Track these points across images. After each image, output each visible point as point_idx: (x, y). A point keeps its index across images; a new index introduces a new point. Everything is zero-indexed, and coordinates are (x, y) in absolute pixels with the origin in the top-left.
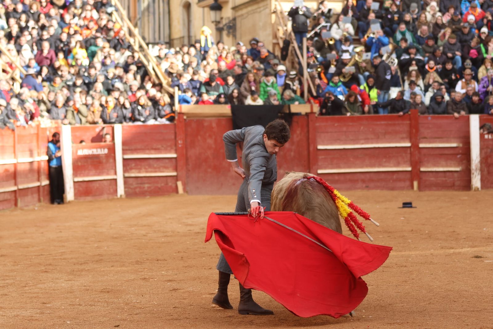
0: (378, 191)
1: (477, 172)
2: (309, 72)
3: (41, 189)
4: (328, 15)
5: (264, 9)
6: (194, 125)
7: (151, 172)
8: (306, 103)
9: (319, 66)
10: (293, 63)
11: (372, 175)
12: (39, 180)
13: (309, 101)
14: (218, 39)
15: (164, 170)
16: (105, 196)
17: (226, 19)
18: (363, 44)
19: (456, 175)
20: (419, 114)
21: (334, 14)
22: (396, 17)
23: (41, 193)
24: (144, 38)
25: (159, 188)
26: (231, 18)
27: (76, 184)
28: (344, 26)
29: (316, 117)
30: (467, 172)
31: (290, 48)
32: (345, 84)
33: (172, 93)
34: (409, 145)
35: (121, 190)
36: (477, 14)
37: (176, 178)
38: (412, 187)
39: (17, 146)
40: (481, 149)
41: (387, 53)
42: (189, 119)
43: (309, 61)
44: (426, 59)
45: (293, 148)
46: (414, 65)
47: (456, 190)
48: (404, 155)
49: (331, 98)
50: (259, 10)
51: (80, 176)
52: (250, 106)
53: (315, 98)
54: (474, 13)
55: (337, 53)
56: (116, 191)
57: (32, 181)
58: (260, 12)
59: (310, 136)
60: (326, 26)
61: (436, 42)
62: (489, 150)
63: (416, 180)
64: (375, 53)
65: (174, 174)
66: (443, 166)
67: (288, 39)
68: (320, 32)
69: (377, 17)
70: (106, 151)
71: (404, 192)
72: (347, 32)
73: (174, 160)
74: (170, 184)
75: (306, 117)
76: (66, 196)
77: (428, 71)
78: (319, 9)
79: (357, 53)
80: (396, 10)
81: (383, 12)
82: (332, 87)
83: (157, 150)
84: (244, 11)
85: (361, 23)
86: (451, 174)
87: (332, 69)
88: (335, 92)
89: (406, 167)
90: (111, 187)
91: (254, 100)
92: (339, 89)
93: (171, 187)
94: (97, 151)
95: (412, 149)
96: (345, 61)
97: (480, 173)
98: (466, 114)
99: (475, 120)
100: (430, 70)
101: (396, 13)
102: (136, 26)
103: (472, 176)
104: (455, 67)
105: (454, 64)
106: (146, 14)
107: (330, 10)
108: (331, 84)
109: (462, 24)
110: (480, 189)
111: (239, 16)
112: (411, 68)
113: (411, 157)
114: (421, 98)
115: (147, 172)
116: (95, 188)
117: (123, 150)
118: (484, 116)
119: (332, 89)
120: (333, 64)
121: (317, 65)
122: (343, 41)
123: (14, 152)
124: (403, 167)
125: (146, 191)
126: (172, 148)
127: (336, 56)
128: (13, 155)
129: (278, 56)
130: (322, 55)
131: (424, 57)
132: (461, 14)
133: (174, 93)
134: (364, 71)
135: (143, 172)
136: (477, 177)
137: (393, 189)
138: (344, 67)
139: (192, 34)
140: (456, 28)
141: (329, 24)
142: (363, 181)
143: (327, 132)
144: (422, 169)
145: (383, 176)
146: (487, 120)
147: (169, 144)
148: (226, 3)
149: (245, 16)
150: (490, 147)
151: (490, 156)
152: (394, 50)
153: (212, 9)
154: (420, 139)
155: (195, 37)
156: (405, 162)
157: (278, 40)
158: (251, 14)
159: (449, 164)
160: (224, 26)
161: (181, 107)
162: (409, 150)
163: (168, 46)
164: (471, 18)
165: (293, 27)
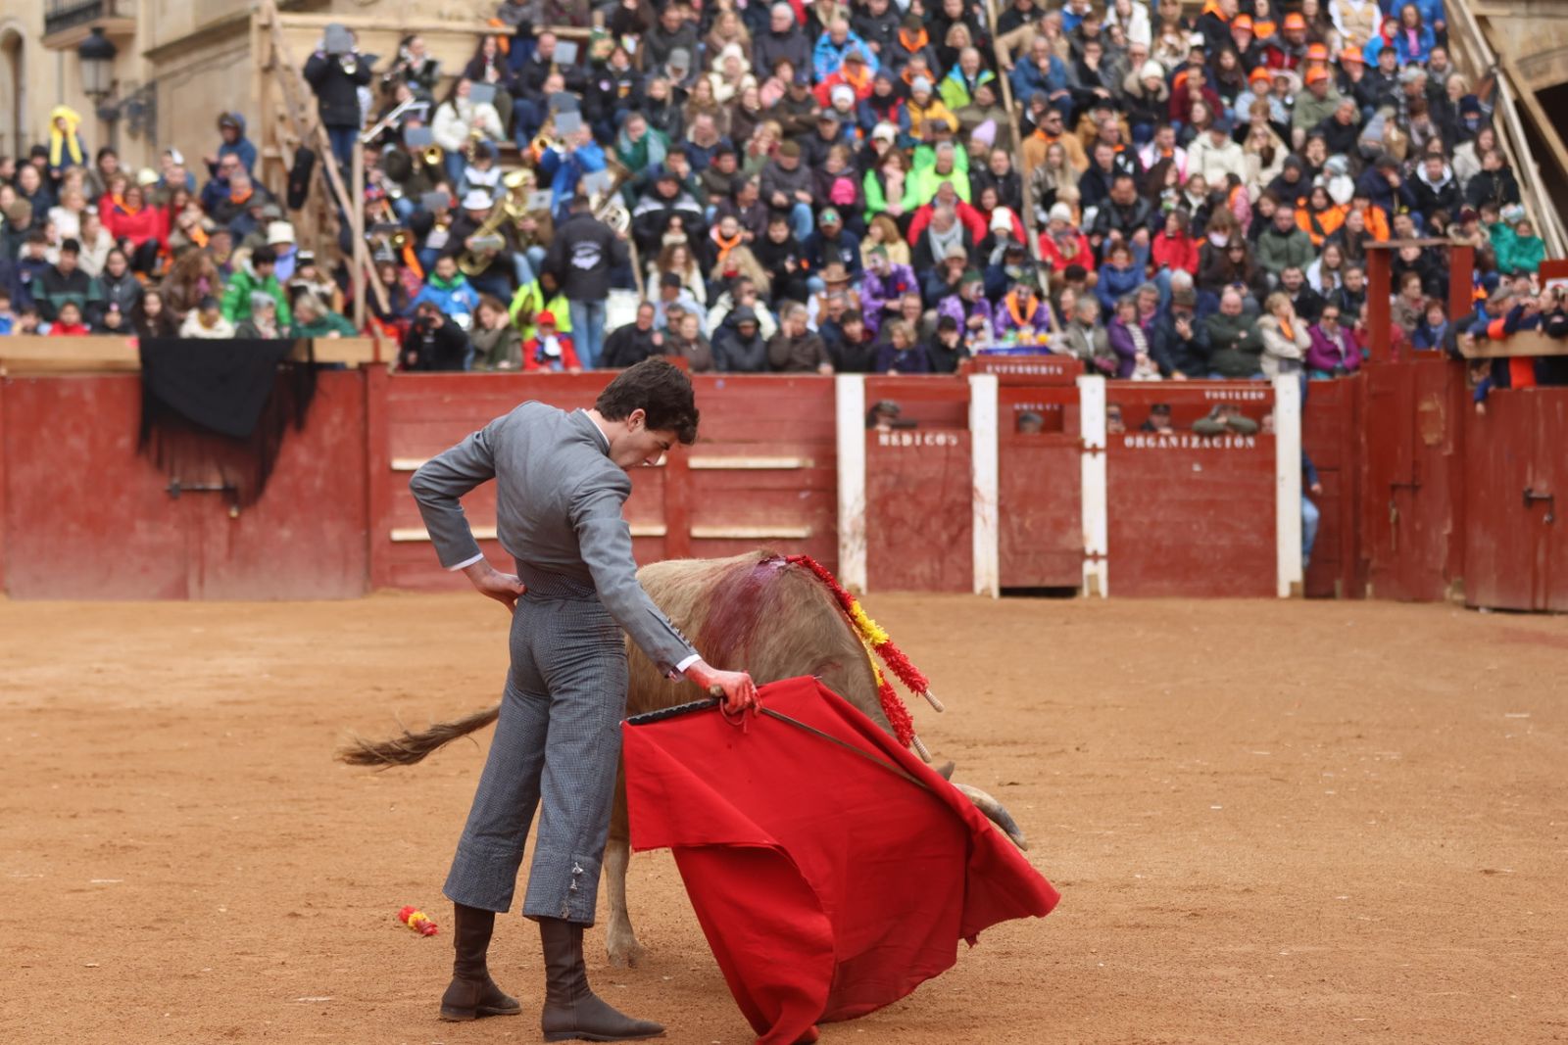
1: (855, 542)
2: (368, 243)
4: (425, 78)
5: (238, 59)
6: (29, 395)
8: (358, 334)
9: (398, 230)
10: (322, 217)
13: (368, 328)
14: (104, 143)
17: (127, 85)
18: (530, 163)
19: (793, 549)
20: (690, 371)
21: (444, 77)
22: (624, 86)
26: (142, 84)
28: (473, 111)
29: (390, 377)
30: (829, 539)
31: (315, 174)
32: (475, 282)
36: (862, 84)
40: (870, 475)
41: (601, 191)
42: (14, 375)
43: (370, 210)
44: (712, 210)
45: (322, 464)
46: (677, 229)
48: (644, 489)
49: (432, 320)
50: (223, 61)
52: (195, 342)
53: (385, 319)
54: (854, 81)
55: (453, 189)
58: (228, 66)
59: (372, 431)
60: (416, 112)
61: (740, 163)
62: (891, 480)
64: (565, 190)
66: (756, 524)
67: (309, 145)
68: (401, 128)
69: (569, 86)
72: (484, 129)
75: (359, 376)
77: (720, 248)
78: (399, 59)
79: (515, 191)
80: (625, 67)
81: (587, 72)
82: (436, 288)
84: (181, 63)
85: (521, 103)
86: (780, 546)
87: (439, 237)
88: (444, 303)
89: (651, 524)
91: (208, 323)
92: (457, 297)
95: (668, 474)
96: (475, 216)
97: (864, 544)
99: (851, 390)
100: (724, 244)
101: (624, 76)
103: (841, 552)
104: (796, 235)
105: (792, 225)
107: (430, 66)
108: (434, 281)
109: (816, 111)
110: (864, 591)
111: (165, 78)
112: (669, 239)
113: (665, 496)
114: (698, 325)
119: (436, 297)
120: (442, 224)
121: (394, 226)
122: (471, 154)
124: (642, 524)
127: (449, 197)
129: (278, 195)
130: (407, 194)
131: (703, 204)
132: (814, 82)
134: (530, 244)
136: (855, 557)
138: (471, 233)
139: (27, 126)
140: (798, 122)
141: (424, 106)
143: (422, 421)
144: (698, 532)
146: (888, 392)
148: (128, 38)
149: (184, 76)
150: (896, 470)
151: (894, 496)
152: (619, 186)
153: (86, 54)
155: (36, 135)
156: (647, 511)
157: (279, 148)
158: (199, 72)
159: (774, 518)
160: (121, 104)
162: (659, 475)
164: (843, 95)
165: (322, 112)
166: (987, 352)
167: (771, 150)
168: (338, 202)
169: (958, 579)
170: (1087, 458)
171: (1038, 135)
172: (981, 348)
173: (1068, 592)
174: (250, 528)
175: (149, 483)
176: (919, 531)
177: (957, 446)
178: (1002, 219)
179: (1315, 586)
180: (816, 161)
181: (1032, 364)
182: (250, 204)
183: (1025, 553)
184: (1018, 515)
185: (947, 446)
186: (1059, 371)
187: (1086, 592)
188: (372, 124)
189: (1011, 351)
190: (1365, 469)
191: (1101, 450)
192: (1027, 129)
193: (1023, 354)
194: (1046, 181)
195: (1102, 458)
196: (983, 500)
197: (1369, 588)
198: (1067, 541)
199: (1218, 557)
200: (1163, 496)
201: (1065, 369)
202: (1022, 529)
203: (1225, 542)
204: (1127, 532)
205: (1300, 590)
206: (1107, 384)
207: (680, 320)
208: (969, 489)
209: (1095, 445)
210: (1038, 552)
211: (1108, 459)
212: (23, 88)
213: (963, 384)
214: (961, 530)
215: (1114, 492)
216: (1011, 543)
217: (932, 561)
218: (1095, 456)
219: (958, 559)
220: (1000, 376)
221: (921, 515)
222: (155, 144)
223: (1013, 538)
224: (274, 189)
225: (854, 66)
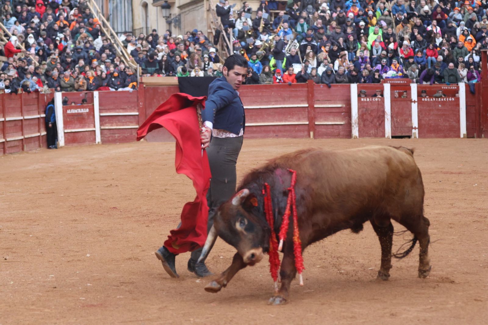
0: (285, 138)
1: (356, 125)
2: (234, 53)
3: (41, 138)
5: (201, 8)
6: (151, 91)
7: (120, 125)
10: (222, 46)
11: (280, 127)
12: (39, 132)
14: (168, 29)
15: (130, 124)
16: (87, 143)
17: (173, 15)
19: (341, 127)
20: (314, 83)
22: (297, 13)
23: (41, 141)
24: (114, 29)
25: (126, 137)
26: (177, 14)
27: (66, 134)
30: (349, 125)
31: (221, 36)
33: (135, 68)
34: (307, 105)
35: (98, 139)
36: (356, 12)
38: (309, 136)
39: (24, 107)
40: (359, 109)
41: (291, 39)
42: (147, 87)
43: (235, 45)
44: (319, 44)
46: (310, 48)
47: (341, 138)
48: (303, 112)
50: (197, 8)
51: (69, 129)
54: (354, 11)
56: (95, 139)
57: (34, 133)
58: (198, 10)
62: (364, 110)
63: (312, 131)
65: (137, 127)
66: (331, 121)
67: (219, 29)
70: (87, 110)
71: (304, 140)
73: (137, 117)
74: (134, 134)
76: (59, 143)
79: (271, 40)
80: (297, 8)
82: (251, 63)
83: (124, 109)
84: (187, 9)
86: (337, 126)
89: (305, 121)
90: (91, 136)
92: (256, 65)
93: (135, 136)
94: (81, 110)
95: (309, 109)
96: (258, 47)
97: (358, 126)
99: (354, 87)
101: (297, 10)
102: (108, 20)
103: (352, 128)
106: (115, 11)
110: (358, 137)
111: (183, 13)
112: (308, 51)
113: (308, 115)
114: (316, 72)
115: (117, 125)
116: (80, 137)
117: (100, 109)
121: (241, 48)
123: (21, 112)
124: (303, 121)
125: (116, 139)
126: (135, 108)
128: (21, 113)
129: (211, 41)
131: (317, 42)
133: (137, 68)
135: (114, 126)
136: (356, 129)
137: (295, 137)
138: (258, 51)
139: (149, 26)
142: (274, 132)
143: (248, 96)
144: (316, 123)
145: (288, 128)
146: (363, 88)
148: (174, 3)
149: (187, 13)
150: (365, 107)
151: (365, 114)
152: (296, 38)
153: (163, 7)
154: (315, 101)
155: (151, 28)
156: (304, 118)
157: (211, 30)
158: (191, 11)
159: (336, 119)
160: (172, 20)
161: (141, 79)
162: (307, 109)
163: (131, 34)
164: (351, 15)
165: (222, 21)
166: (388, 78)
167: (334, 28)
168: (227, 43)
169: (381, 134)
170: (413, 104)
172: (386, 77)
173: (409, 137)
179: (470, 135)
180: (345, 31)
181: (399, 81)
182: (204, 44)
183: (398, 128)
184: (396, 118)
185: (378, 101)
186: (406, 82)
187: (413, 137)
190: (482, 106)
191: (416, 102)
192: (397, 22)
194: (401, 35)
195: (416, 103)
196: (387, 114)
197: (483, 135)
198: (408, 124)
199: (446, 128)
200: (432, 113)
201: (407, 82)
202: (397, 121)
203: (447, 124)
204: (423, 122)
205: (466, 136)
208: (384, 112)
209: (415, 101)
210: (401, 127)
211: (418, 104)
212: (148, 16)
213: (382, 86)
214: (382, 122)
215: (420, 112)
216: (394, 125)
217: (375, 130)
218: (415, 103)
219: (381, 129)
220: (391, 84)
221: (372, 118)
222: (180, 29)
223: (395, 124)
224: (210, 40)
225: (355, 7)
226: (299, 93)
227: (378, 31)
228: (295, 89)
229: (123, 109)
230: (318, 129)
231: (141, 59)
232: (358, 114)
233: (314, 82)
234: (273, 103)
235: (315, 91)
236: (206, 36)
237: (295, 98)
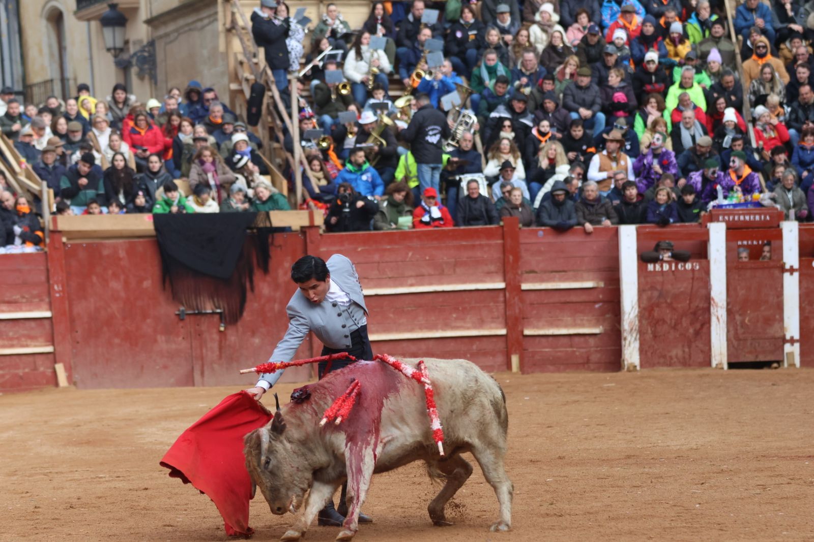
1: (632, 336)
2: (303, 147)
5: (209, 24)
6: (82, 255)
8: (298, 208)
9: (322, 136)
10: (272, 130)
11: (431, 343)
13: (305, 204)
15: (29, 342)
17: (135, 43)
19: (592, 341)
20: (520, 225)
22: (472, 34)
25: (21, 378)
26: (145, 42)
28: (372, 55)
29: (321, 235)
30: (615, 336)
31: (266, 100)
33: (37, 193)
34: (502, 285)
36: (633, 27)
37: (53, 358)
38: (509, 366)
40: (641, 291)
42: (72, 242)
46: (508, 129)
47: (593, 370)
48: (492, 304)
50: (199, 24)
53: (317, 198)
54: (628, 25)
58: (203, 28)
62: (656, 294)
63: (516, 353)
65: (50, 349)
66: (566, 326)
67: (262, 82)
72: (378, 67)
73: (46, 323)
74: (42, 369)
75: (301, 236)
80: (472, 21)
82: (350, 171)
84: (171, 27)
85: (402, 50)
86: (582, 339)
87: (351, 140)
88: (356, 183)
89: (497, 328)
91: (201, 203)
92: (364, 177)
93: (43, 373)
95: (507, 295)
96: (366, 128)
97: (638, 336)
98: (612, 223)
99: (628, 235)
100: (541, 138)
101: (472, 27)
103: (623, 342)
104: (591, 132)
108: (349, 167)
110: (638, 368)
111: (161, 37)
112: (502, 135)
113: (505, 309)
118: (646, 227)
119: (350, 178)
120: (351, 133)
121: (320, 134)
124: (491, 328)
126: (42, 300)
129: (241, 116)
132: (602, 27)
133: (41, 192)
136: (632, 345)
139: (69, 74)
141: (340, 52)
144: (528, 332)
147: (35, 292)
148: (135, 10)
149: (172, 37)
150: (659, 287)
151: (658, 305)
153: (106, 22)
154: (522, 274)
155: (75, 79)
156: (494, 319)
157: (240, 84)
158: (185, 32)
159: (579, 322)
160: (132, 57)
161: (55, 221)
162: (501, 295)
163: (21, 98)
164: (620, 35)
165: (269, 59)
166: (720, 206)
167: (572, 75)
168: (282, 120)
169: (701, 358)
170: (786, 276)
171: (754, 57)
172: (715, 204)
174: (232, 338)
175: (167, 310)
176: (674, 328)
177: (699, 270)
178: (730, 115)
180: (602, 82)
181: (750, 214)
183: (745, 340)
184: (740, 315)
185: (693, 270)
186: (768, 218)
187: (786, 365)
188: (303, 65)
189: (735, 205)
191: (796, 270)
192: (747, 53)
193: (744, 208)
194: (759, 90)
195: (796, 275)
196: (717, 306)
198: (773, 331)
201: (770, 217)
202: (743, 323)
206: (800, 225)
207: (510, 192)
208: (708, 299)
209: (792, 267)
210: (753, 339)
211: (800, 276)
212: (65, 48)
213: (703, 229)
214: (702, 326)
215: (805, 297)
216: (736, 333)
217: (683, 346)
218: (792, 274)
219: (701, 346)
220: (728, 223)
221: (676, 317)
222: (156, 83)
223: (736, 330)
224: (238, 112)
225: (628, 15)
226: (479, 254)
227: (691, 78)
228: (470, 243)
229: (9, 303)
230: (531, 348)
231: (51, 166)
232: (639, 307)
233: (520, 223)
234: (410, 281)
235: (522, 247)
236: (227, 102)
237: (471, 267)
